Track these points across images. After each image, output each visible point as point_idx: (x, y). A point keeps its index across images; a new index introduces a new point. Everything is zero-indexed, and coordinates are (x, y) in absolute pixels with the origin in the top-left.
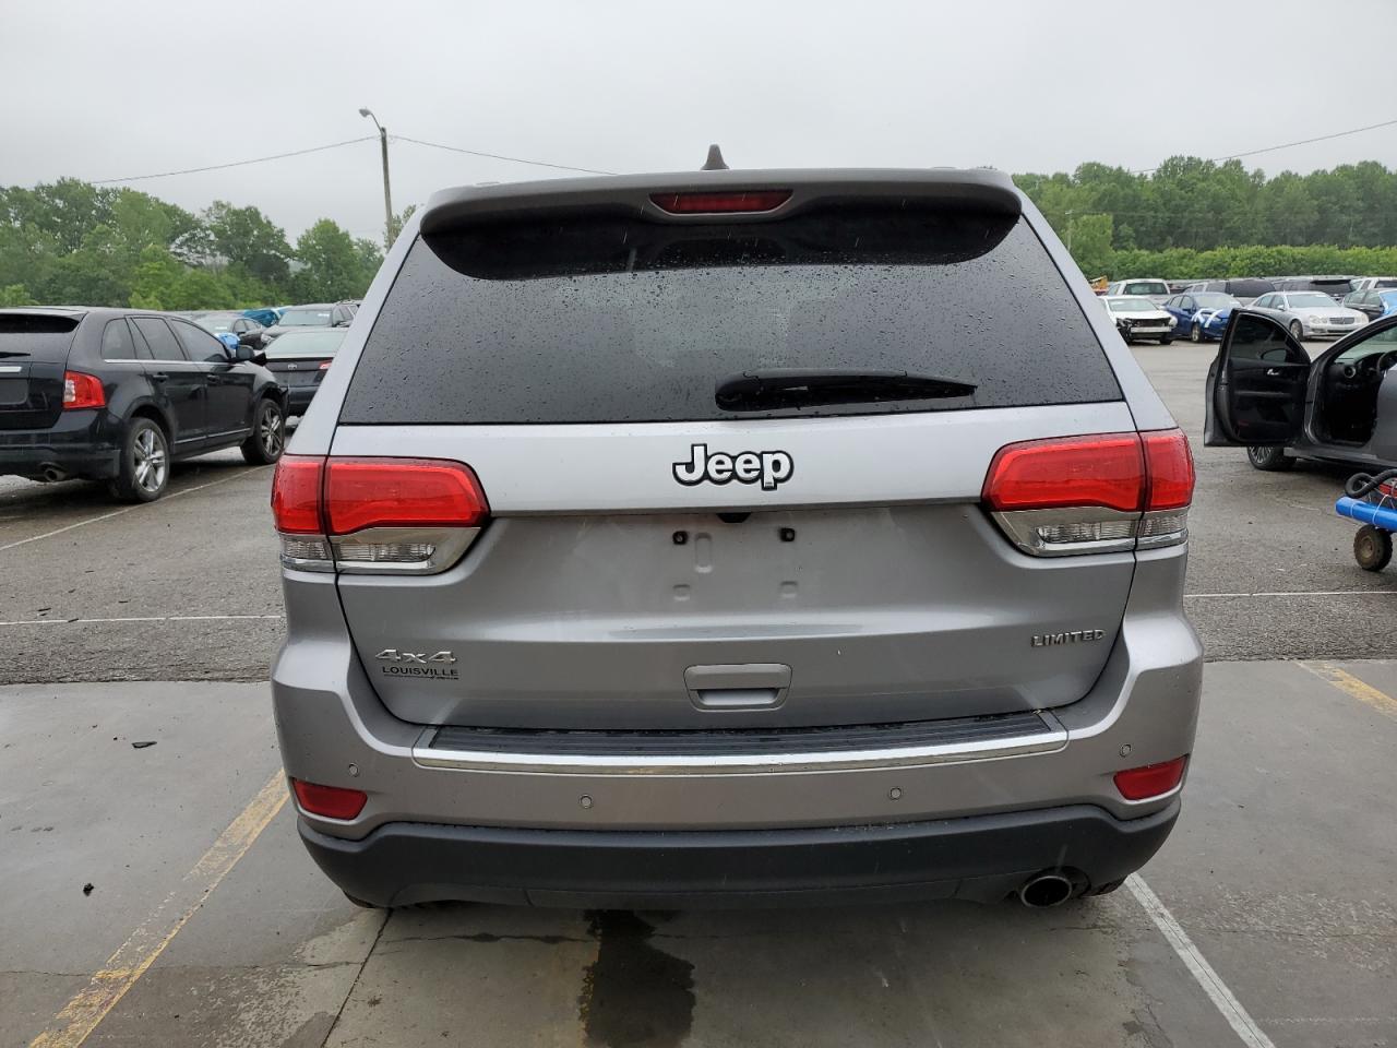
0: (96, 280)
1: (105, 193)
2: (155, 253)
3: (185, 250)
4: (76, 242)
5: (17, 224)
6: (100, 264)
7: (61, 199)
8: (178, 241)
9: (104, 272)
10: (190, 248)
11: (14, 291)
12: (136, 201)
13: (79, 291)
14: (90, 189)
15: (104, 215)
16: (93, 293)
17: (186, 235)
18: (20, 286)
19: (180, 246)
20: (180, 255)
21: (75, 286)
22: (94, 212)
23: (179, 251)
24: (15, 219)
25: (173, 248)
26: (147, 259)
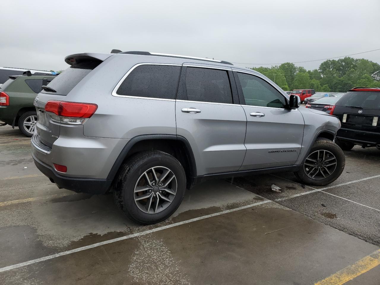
0: (347, 84)
1: (357, 60)
2: (366, 77)
3: (376, 76)
4: (344, 74)
5: (331, 69)
6: (349, 80)
7: (344, 62)
8: (374, 73)
9: (350, 82)
10: (378, 75)
11: (325, 86)
12: (364, 62)
13: (342, 87)
14: (353, 59)
15: (355, 66)
16: (345, 87)
17: (377, 71)
18: (327, 85)
19: (375, 75)
20: (374, 77)
21: (341, 86)
22: (352, 66)
23: (374, 76)
24: (331, 68)
25: (372, 75)
26: (362, 78)
